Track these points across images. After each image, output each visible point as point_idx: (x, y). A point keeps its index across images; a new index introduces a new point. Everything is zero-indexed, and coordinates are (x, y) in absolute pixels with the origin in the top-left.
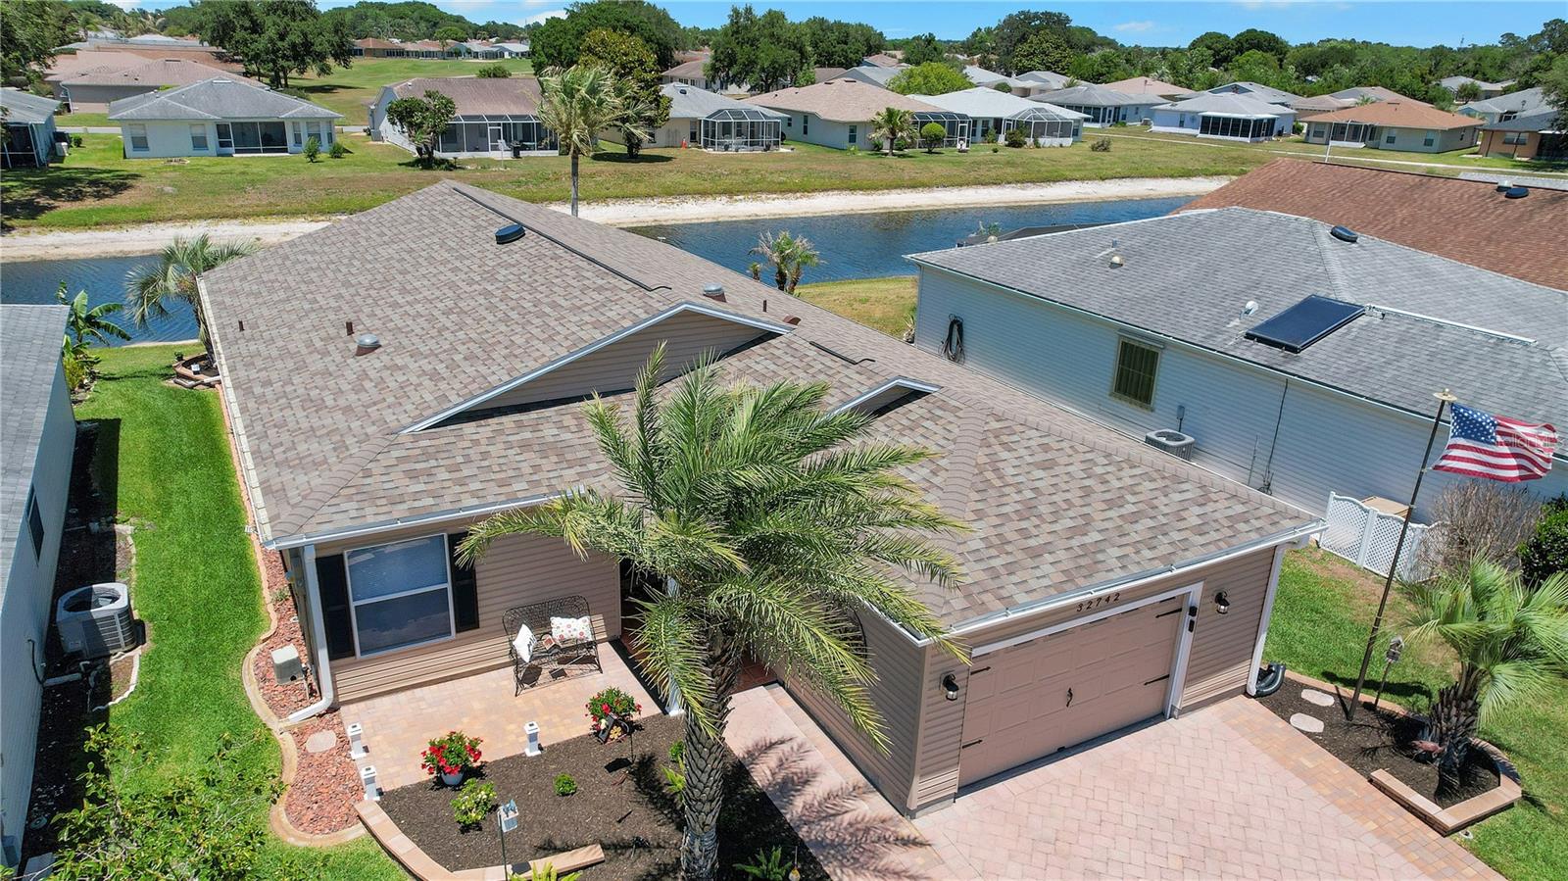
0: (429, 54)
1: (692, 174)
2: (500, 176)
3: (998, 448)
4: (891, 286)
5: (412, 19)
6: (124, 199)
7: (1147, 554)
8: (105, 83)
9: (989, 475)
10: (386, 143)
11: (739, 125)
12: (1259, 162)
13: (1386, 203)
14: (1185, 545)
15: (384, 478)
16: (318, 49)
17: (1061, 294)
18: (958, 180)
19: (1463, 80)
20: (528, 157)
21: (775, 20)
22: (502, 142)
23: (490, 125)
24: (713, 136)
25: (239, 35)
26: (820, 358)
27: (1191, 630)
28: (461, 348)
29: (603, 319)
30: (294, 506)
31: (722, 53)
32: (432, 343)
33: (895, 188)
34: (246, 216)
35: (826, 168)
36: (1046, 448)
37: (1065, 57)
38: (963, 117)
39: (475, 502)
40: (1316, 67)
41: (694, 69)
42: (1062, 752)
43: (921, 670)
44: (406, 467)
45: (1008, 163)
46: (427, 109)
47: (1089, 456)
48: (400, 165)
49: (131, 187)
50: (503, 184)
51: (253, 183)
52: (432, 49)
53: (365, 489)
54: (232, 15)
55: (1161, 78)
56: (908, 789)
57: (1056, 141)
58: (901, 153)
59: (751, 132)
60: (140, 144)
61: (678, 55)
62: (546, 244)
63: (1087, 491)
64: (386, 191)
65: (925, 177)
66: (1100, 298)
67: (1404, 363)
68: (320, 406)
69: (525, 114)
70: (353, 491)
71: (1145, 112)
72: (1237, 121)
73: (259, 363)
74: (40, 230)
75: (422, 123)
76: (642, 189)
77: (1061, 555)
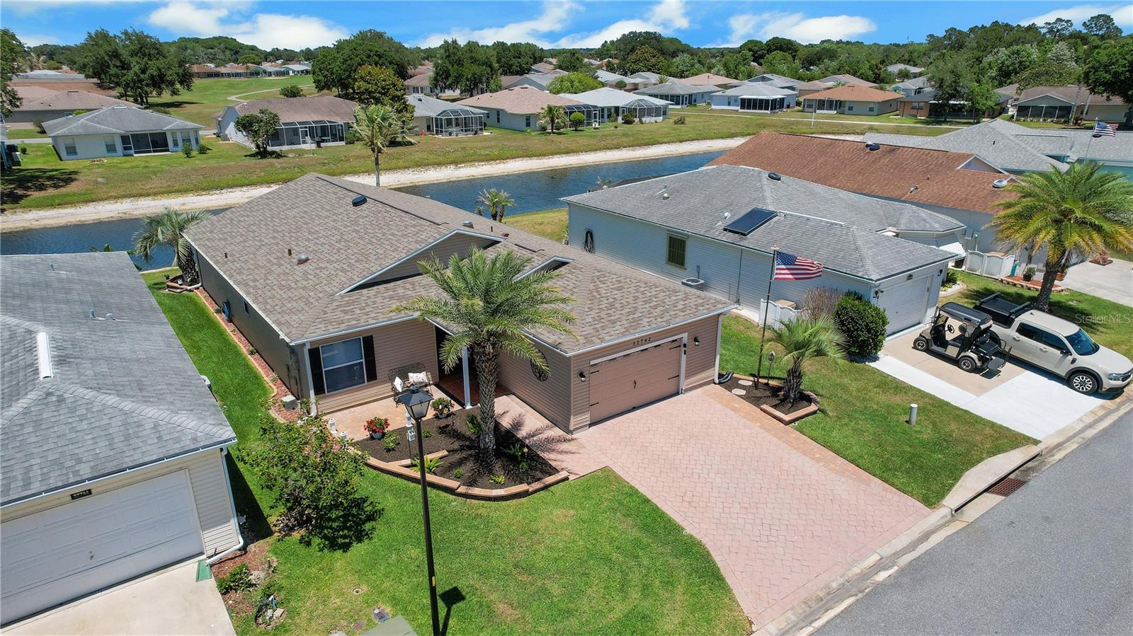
0: (238, 75)
1: (431, 152)
2: (311, 160)
3: (599, 283)
4: (556, 214)
5: (219, 49)
6: (72, 188)
7: (660, 320)
8: (28, 109)
9: (595, 294)
10: (231, 142)
11: (457, 119)
12: (774, 126)
13: (813, 155)
14: (676, 316)
15: (333, 314)
16: (169, 78)
17: (639, 214)
18: (595, 147)
19: (901, 66)
20: (326, 147)
21: (473, 48)
22: (308, 138)
23: (301, 128)
24: (441, 127)
25: (113, 71)
26: (520, 251)
27: (685, 354)
28: (352, 257)
29: (419, 239)
30: (296, 328)
31: (440, 69)
32: (336, 256)
33: (556, 154)
34: (155, 194)
35: (514, 144)
36: (619, 282)
37: (659, 62)
38: (595, 107)
39: (375, 321)
40: (814, 61)
41: (422, 80)
42: (634, 409)
43: (570, 370)
44: (342, 309)
45: (624, 134)
46: (261, 121)
47: (637, 284)
48: (246, 156)
49: (75, 179)
50: (314, 165)
51: (155, 173)
52: (239, 71)
53: (326, 319)
54: (107, 58)
55: (717, 74)
56: (569, 422)
57: (653, 119)
58: (558, 131)
59: (465, 123)
60: (72, 151)
61: (410, 72)
62: (380, 205)
63: (636, 298)
64: (241, 173)
65: (574, 146)
66: (660, 215)
67: (791, 237)
68: (290, 288)
69: (321, 119)
70: (321, 320)
71: (707, 97)
72: (761, 101)
73: (245, 272)
74: (23, 210)
75: (259, 130)
76: (401, 163)
77: (624, 322)
